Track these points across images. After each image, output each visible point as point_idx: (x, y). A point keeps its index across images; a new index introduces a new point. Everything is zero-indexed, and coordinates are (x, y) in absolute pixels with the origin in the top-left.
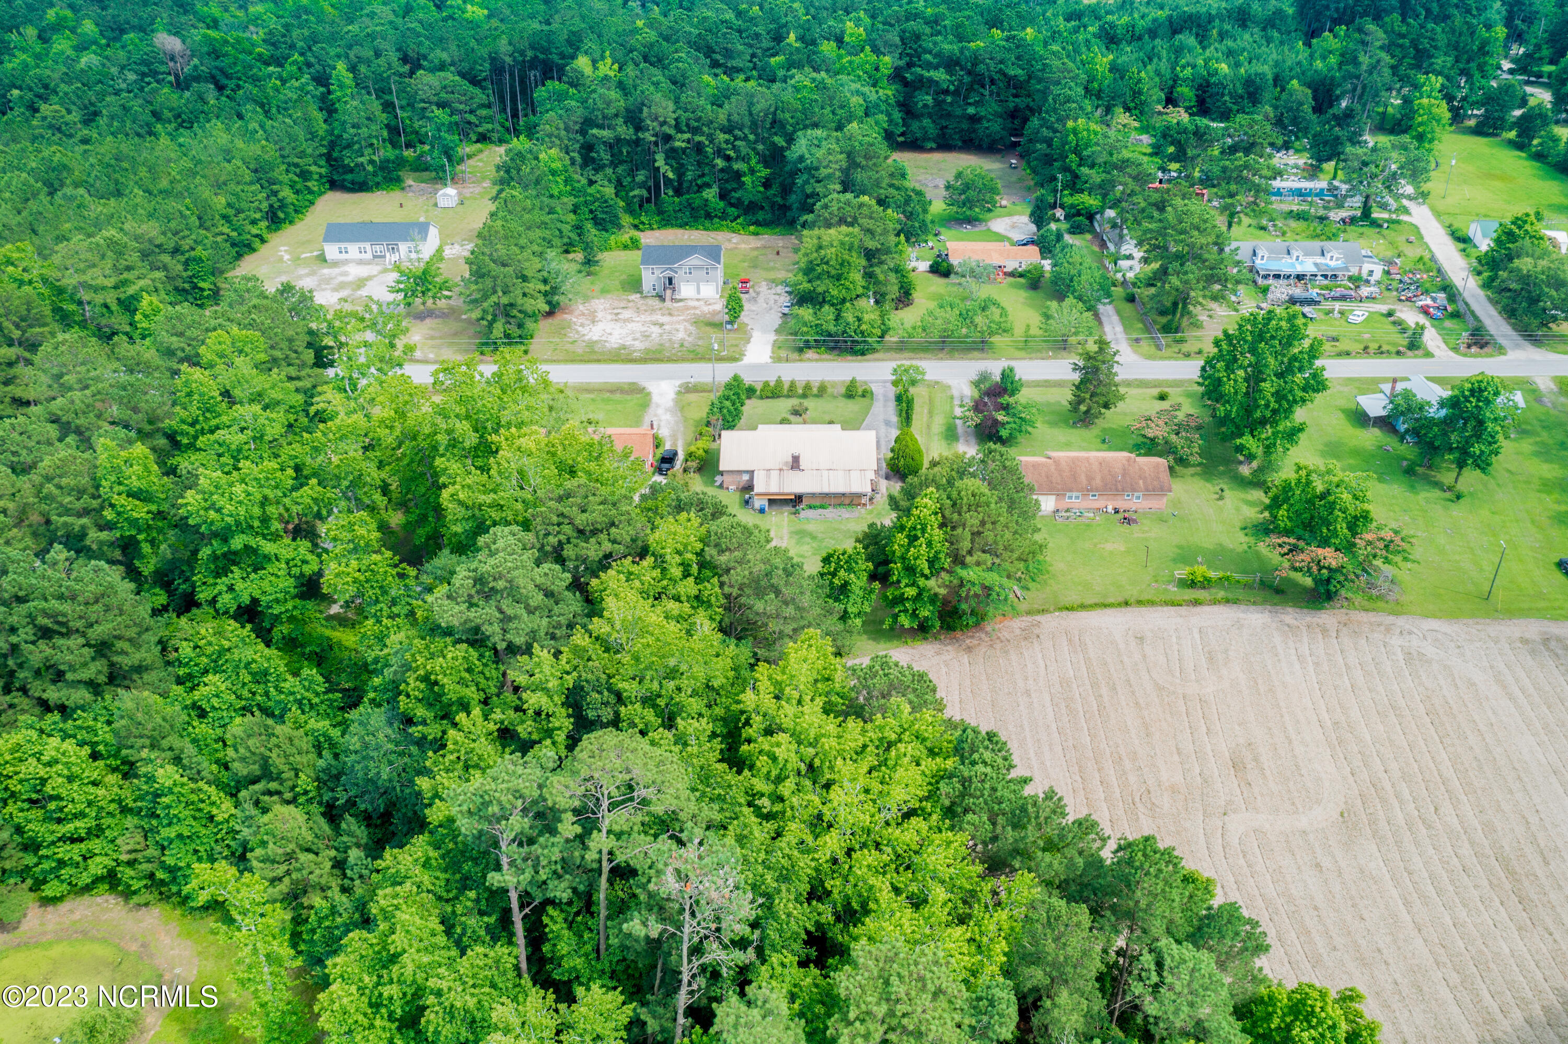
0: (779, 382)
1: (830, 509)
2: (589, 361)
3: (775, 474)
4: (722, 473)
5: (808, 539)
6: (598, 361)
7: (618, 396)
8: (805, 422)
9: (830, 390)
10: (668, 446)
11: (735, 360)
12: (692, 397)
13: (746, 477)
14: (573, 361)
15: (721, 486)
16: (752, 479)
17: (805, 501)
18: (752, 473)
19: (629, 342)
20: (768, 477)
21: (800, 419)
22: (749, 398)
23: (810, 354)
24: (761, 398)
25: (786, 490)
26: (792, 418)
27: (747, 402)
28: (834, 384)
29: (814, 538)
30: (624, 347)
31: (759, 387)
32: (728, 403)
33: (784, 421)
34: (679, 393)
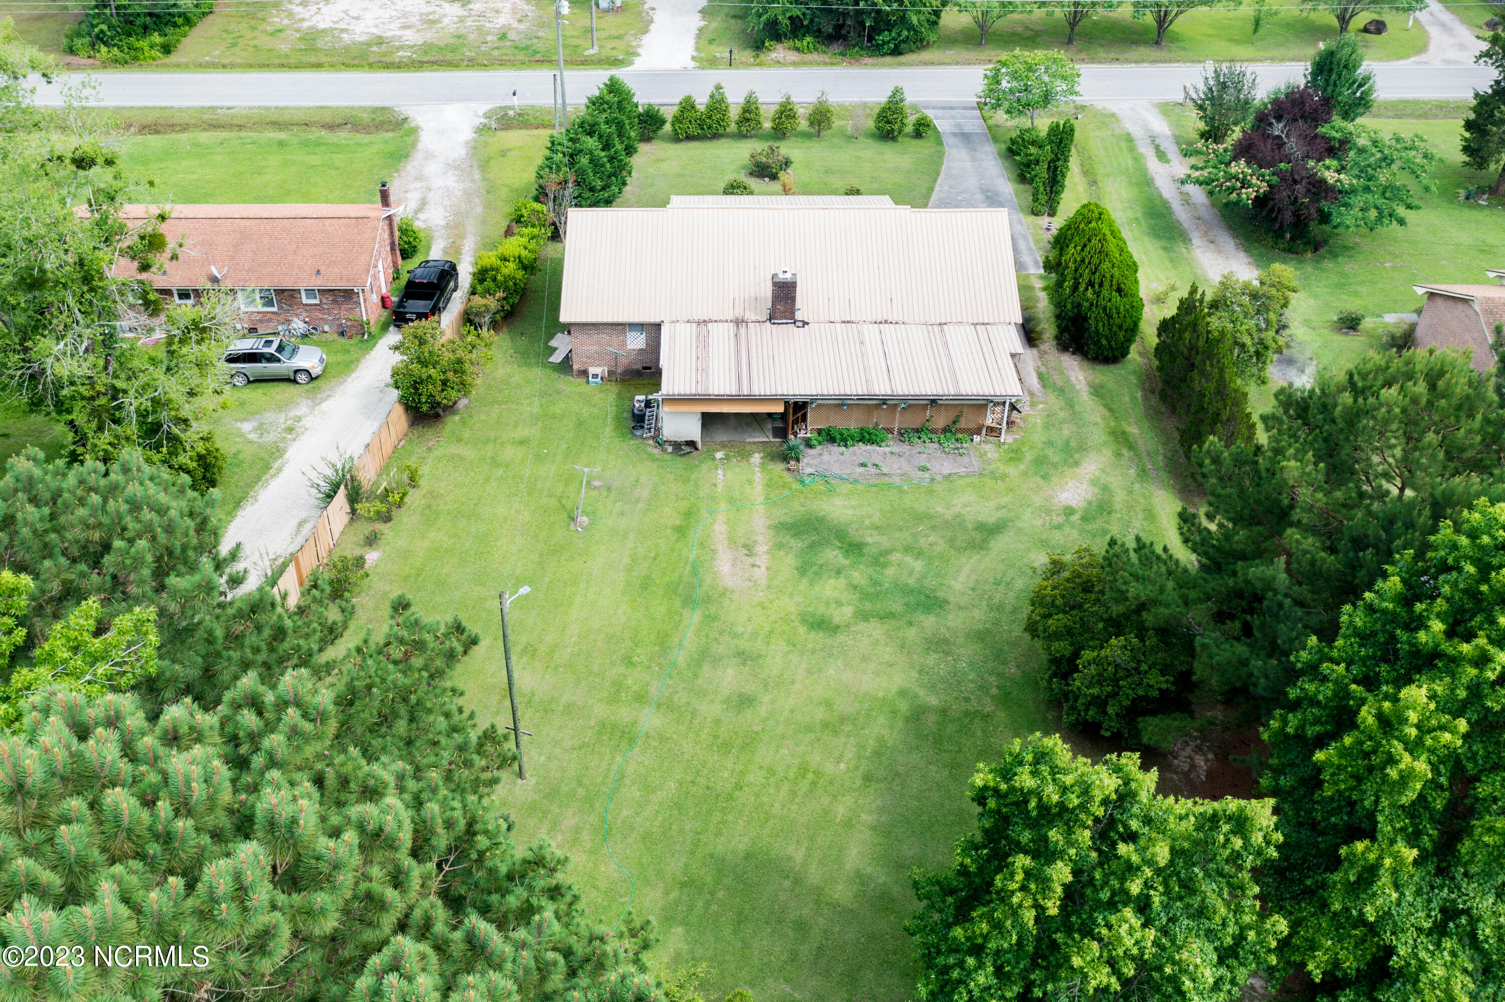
0: (717, 105)
1: (892, 446)
2: (299, 66)
3: (722, 334)
4: (568, 328)
5: (832, 555)
6: (318, 66)
7: (342, 136)
8: (786, 191)
9: (837, 123)
10: (436, 253)
11: (615, 62)
12: (514, 138)
13: (636, 342)
14: (264, 66)
15: (566, 365)
16: (654, 347)
17: (814, 421)
18: (654, 329)
19: (392, 31)
20: (703, 344)
21: (776, 186)
22: (646, 139)
23: (780, 52)
24: (676, 138)
25: (759, 389)
26: (754, 183)
27: (642, 148)
28: (850, 112)
29: (854, 548)
30: (380, 41)
31: (669, 113)
32: (591, 143)
33: (733, 189)
34: (482, 129)
